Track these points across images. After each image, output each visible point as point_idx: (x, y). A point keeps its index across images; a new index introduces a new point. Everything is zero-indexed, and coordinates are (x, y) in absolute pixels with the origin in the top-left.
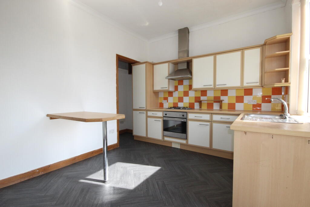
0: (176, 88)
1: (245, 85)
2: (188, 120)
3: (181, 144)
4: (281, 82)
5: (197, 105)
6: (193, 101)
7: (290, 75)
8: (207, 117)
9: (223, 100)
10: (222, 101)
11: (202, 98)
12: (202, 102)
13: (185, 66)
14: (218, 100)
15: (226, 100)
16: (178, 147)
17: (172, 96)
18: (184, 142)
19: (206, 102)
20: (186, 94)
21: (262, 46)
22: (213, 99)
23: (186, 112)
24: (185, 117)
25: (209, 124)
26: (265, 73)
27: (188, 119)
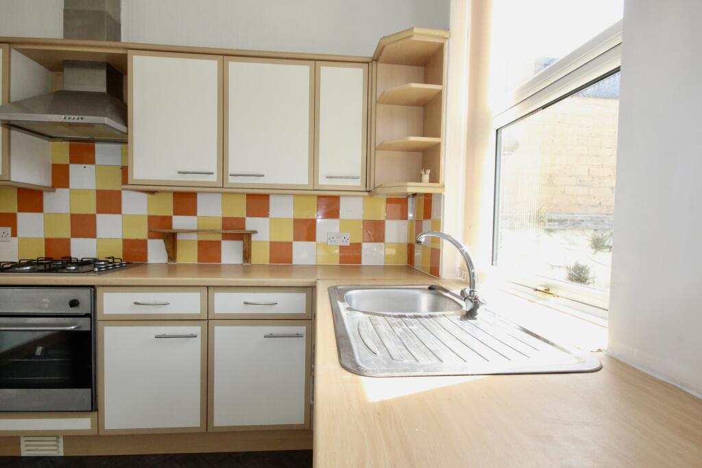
0: (60, 177)
1: (323, 182)
2: (99, 324)
3: (70, 438)
4: (420, 180)
5: (156, 252)
6: (141, 233)
7: (442, 162)
8: (189, 303)
9: (255, 232)
10: (249, 235)
11: (179, 222)
12: (179, 237)
13: (97, 83)
14: (236, 231)
15: (263, 230)
16: (57, 450)
17: (38, 208)
18: (82, 424)
19: (194, 237)
20: (109, 202)
21: (368, 63)
22: (218, 225)
23: (93, 287)
24: (84, 308)
25: (196, 330)
26: (375, 149)
27: (99, 317)
